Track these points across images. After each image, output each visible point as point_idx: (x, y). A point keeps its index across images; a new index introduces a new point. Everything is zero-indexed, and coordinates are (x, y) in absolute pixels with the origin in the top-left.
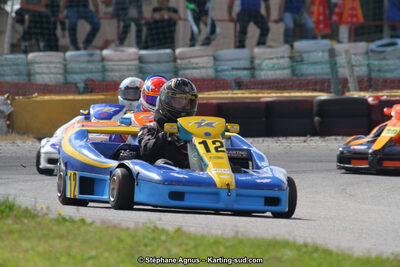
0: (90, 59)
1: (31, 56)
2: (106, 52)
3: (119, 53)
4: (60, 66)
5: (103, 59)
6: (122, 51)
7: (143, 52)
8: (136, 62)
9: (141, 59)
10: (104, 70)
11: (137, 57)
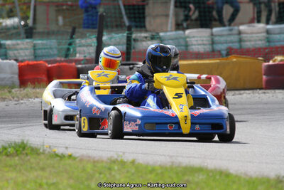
0: (230, 33)
1: (187, 32)
2: (242, 28)
3: (251, 28)
4: (209, 39)
5: (240, 33)
6: (254, 26)
7: (269, 27)
8: (265, 34)
9: (268, 32)
10: (240, 41)
11: (265, 30)
